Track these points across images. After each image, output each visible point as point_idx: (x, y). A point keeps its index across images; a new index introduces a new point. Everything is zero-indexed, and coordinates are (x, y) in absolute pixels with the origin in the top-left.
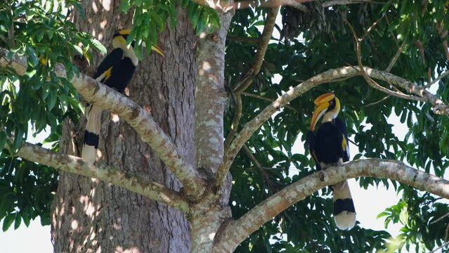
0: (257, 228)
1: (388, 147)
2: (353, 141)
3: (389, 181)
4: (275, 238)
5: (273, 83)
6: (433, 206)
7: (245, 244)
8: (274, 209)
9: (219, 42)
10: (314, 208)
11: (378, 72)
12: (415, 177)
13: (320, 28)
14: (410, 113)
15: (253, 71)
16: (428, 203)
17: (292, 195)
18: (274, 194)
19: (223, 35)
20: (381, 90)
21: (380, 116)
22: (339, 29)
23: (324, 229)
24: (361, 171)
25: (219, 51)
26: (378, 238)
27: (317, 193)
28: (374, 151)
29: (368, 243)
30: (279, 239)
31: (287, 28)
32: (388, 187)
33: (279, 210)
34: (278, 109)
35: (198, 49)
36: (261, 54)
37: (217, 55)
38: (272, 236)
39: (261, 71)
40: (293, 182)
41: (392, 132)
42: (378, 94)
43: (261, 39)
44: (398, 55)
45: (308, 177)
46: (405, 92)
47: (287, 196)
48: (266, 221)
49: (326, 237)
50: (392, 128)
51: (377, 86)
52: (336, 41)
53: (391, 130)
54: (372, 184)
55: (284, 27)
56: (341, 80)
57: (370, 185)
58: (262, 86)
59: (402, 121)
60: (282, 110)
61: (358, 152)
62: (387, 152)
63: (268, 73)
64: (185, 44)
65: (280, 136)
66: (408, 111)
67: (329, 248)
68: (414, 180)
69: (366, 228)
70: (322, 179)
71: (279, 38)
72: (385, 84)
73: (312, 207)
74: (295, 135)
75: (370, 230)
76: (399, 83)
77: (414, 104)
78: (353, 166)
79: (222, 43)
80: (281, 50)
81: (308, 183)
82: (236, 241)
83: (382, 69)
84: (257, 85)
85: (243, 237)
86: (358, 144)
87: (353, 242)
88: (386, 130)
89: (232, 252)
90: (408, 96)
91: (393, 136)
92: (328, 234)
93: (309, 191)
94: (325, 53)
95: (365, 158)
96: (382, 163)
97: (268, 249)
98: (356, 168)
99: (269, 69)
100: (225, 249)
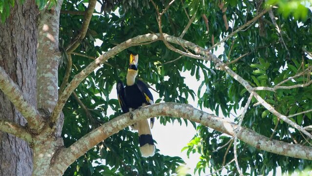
0: (82, 154)
1: (181, 94)
2: (155, 89)
3: (182, 119)
4: (96, 162)
5: (95, 46)
6: (220, 139)
7: (73, 166)
8: (95, 139)
9: (55, 14)
10: (126, 140)
11: (174, 38)
12: (201, 116)
13: (130, 4)
14: (198, 68)
15: (80, 36)
16: (216, 136)
17: (109, 129)
18: (95, 128)
19: (58, 9)
20: (176, 51)
21: (175, 70)
22: (144, 5)
23: (133, 155)
24: (161, 112)
25: (55, 21)
26: (173, 162)
27: (128, 128)
28: (171, 96)
29: (166, 167)
30: (99, 163)
31: (106, 4)
32: (181, 124)
33: (99, 141)
34: (99, 65)
35: (39, 19)
36: (86, 23)
37: (54, 24)
38: (94, 161)
39: (86, 36)
40: (110, 120)
41: (184, 83)
42: (174, 55)
43: (86, 12)
44: (189, 25)
45: (121, 116)
46: (194, 53)
47: (105, 130)
48: (89, 148)
49: (134, 161)
50: (184, 80)
51: (172, 48)
52: (143, 15)
53: (183, 81)
54: (169, 122)
55: (104, 3)
56: (148, 43)
57: (168, 122)
58: (87, 47)
59: (192, 74)
60: (102, 66)
61: (158, 98)
62: (180, 97)
63: (91, 38)
64: (30, 15)
65: (101, 85)
66: (196, 67)
67: (137, 171)
68: (200, 119)
69: (165, 155)
70: (132, 118)
71: (100, 12)
72: (178, 47)
73: (124, 139)
74: (112, 85)
75: (168, 157)
76: (190, 47)
77: (201, 62)
78: (155, 108)
79: (57, 15)
80: (102, 21)
81: (121, 120)
82: (67, 164)
83: (177, 36)
84: (84, 48)
85: (72, 161)
86: (159, 91)
87: (154, 165)
88: (180, 81)
89: (63, 172)
90: (197, 56)
91: (185, 85)
92: (136, 159)
93: (122, 126)
94: (135, 23)
95: (164, 102)
96: (176, 106)
97: (91, 170)
98: (157, 109)
99: (92, 35)
100: (58, 170)
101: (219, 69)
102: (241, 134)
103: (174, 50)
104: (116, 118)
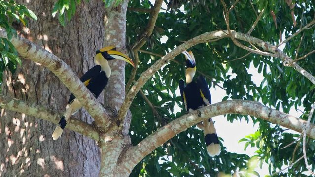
0: (150, 152)
1: (249, 92)
2: (222, 86)
3: (249, 117)
4: (163, 159)
5: (161, 43)
6: (282, 135)
7: (140, 164)
8: (163, 137)
9: (122, 12)
10: (193, 137)
11: (241, 35)
12: (270, 114)
13: (198, 1)
14: (265, 66)
15: (147, 33)
16: (279, 133)
17: (177, 127)
18: (162, 126)
19: (125, 7)
20: (244, 48)
21: (243, 68)
22: (212, 2)
23: (200, 153)
24: (229, 109)
25: (122, 19)
26: (240, 160)
27: (195, 126)
28: (238, 94)
29: (233, 164)
30: (166, 160)
31: (173, 1)
32: (248, 122)
33: (167, 139)
34: (166, 62)
36: (153, 21)
37: (120, 22)
38: (160, 158)
39: (153, 34)
42: (241, 52)
43: (153, 9)
44: (256, 22)
46: (261, 49)
47: (173, 128)
48: (156, 146)
49: (201, 159)
50: (252, 77)
51: (240, 45)
52: (209, 11)
53: (251, 79)
54: (237, 119)
55: (171, 0)
58: (153, 45)
59: (259, 71)
60: (169, 63)
61: (226, 95)
62: (248, 95)
63: (158, 35)
64: (96, 13)
65: (168, 82)
66: (264, 64)
67: (204, 167)
68: (269, 116)
69: (232, 152)
70: (199, 115)
71: (166, 9)
72: (246, 44)
73: (191, 136)
75: (235, 154)
76: (258, 44)
77: (268, 59)
78: (222, 106)
79: (124, 13)
80: (168, 18)
81: (188, 118)
82: (135, 162)
83: (245, 32)
84: (150, 44)
85: (139, 159)
86: (226, 89)
87: (222, 163)
88: (247, 78)
89: (131, 170)
90: (265, 52)
91: (252, 83)
92: (203, 157)
93: (190, 124)
94: (201, 20)
95: (231, 99)
96: (244, 104)
97: (158, 168)
98: (225, 106)
99: (159, 32)
100: (126, 168)
101: (287, 65)
102: (310, 131)
103: (241, 47)
104: (183, 116)
